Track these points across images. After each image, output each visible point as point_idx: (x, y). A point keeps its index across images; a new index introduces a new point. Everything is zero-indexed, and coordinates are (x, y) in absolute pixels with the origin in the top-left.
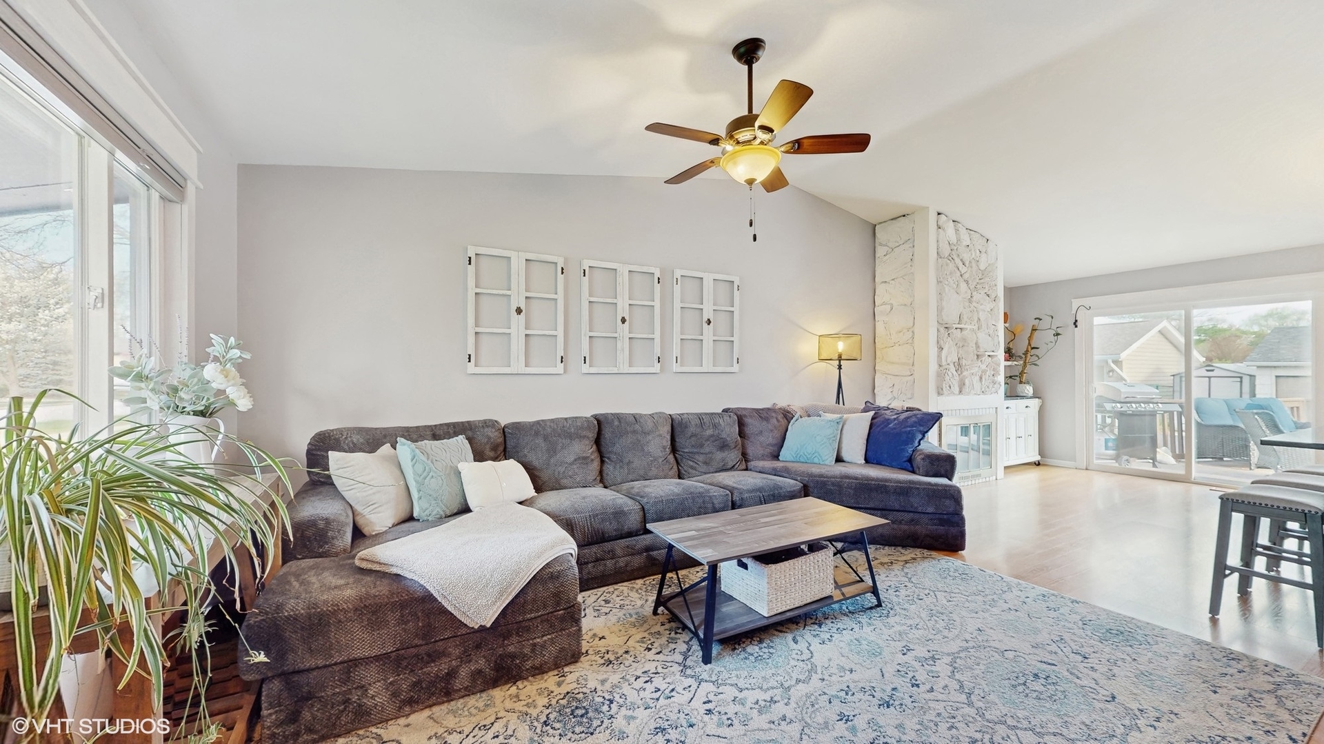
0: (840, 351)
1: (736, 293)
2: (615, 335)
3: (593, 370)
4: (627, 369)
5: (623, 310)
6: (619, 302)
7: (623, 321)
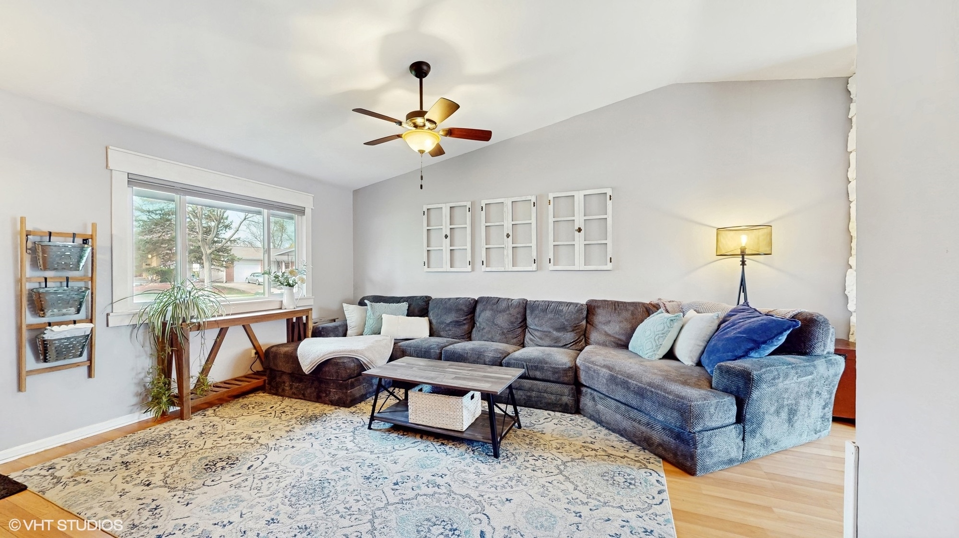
0: (743, 245)
1: (609, 203)
2: (503, 246)
3: (488, 269)
4: (511, 268)
5: (508, 229)
6: (505, 224)
7: (508, 236)
